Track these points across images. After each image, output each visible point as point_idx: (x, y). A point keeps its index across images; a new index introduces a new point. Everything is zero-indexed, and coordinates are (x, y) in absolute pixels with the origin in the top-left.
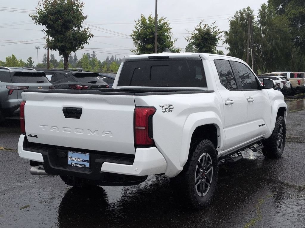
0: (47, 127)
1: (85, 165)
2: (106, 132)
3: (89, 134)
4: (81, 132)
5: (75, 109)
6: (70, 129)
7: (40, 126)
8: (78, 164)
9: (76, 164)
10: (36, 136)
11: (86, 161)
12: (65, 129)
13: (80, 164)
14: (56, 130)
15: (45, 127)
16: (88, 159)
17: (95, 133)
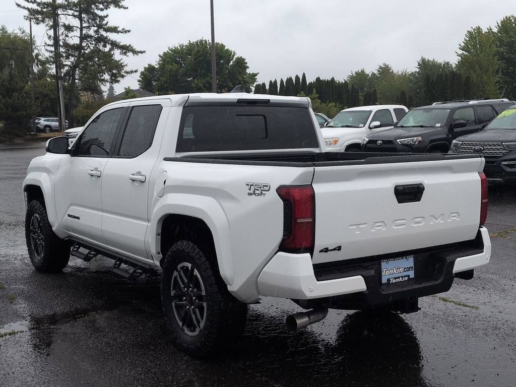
0: (364, 226)
1: (409, 276)
2: (453, 215)
3: (431, 223)
4: (420, 223)
5: (416, 186)
6: (405, 221)
7: (351, 227)
8: (399, 278)
9: (395, 278)
10: (339, 248)
11: (409, 269)
12: (397, 222)
13: (402, 277)
14: (381, 228)
15: (361, 226)
16: (412, 265)
17: (439, 220)
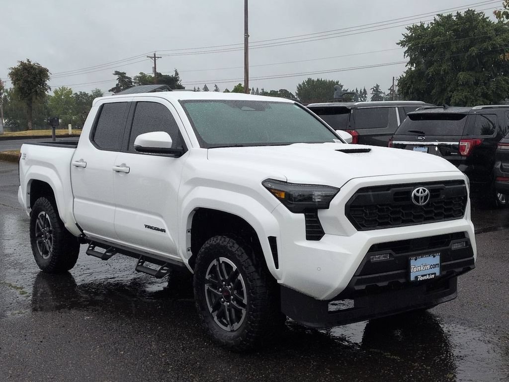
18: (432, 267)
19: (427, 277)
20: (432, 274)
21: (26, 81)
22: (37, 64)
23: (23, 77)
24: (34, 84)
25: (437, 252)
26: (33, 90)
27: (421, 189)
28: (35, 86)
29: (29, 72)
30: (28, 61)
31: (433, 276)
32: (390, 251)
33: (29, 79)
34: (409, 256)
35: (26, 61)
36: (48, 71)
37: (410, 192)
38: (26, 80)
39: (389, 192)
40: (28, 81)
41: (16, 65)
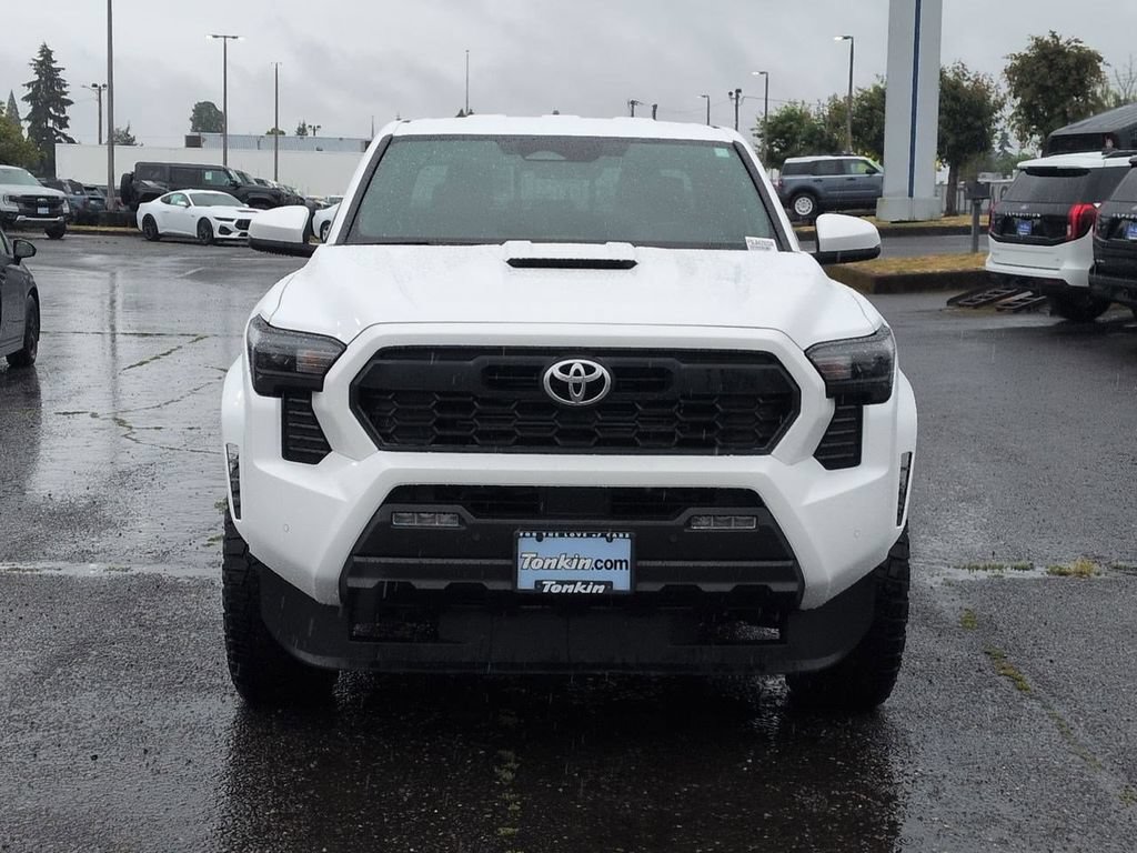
18: (599, 565)
19: (579, 588)
20: (599, 583)
21: (1043, 89)
22: (1076, 41)
23: (1036, 78)
24: (1061, 94)
25: (617, 530)
26: (1057, 110)
27: (577, 364)
28: (1063, 100)
29: (1051, 66)
30: (1054, 36)
31: (601, 589)
32: (459, 508)
33: (1049, 83)
34: (515, 527)
35: (1047, 38)
36: (1100, 60)
37: (541, 370)
38: (1041, 86)
39: (471, 363)
40: (1048, 87)
41: (1023, 47)
